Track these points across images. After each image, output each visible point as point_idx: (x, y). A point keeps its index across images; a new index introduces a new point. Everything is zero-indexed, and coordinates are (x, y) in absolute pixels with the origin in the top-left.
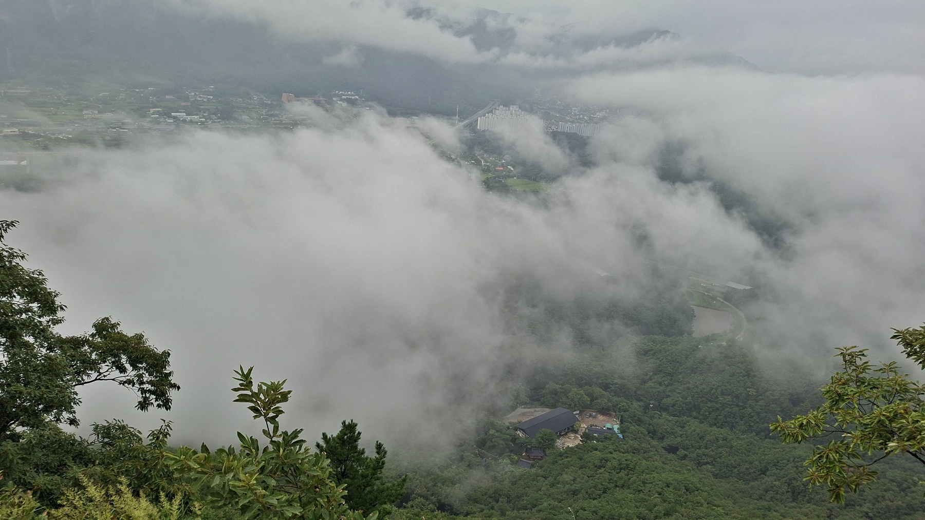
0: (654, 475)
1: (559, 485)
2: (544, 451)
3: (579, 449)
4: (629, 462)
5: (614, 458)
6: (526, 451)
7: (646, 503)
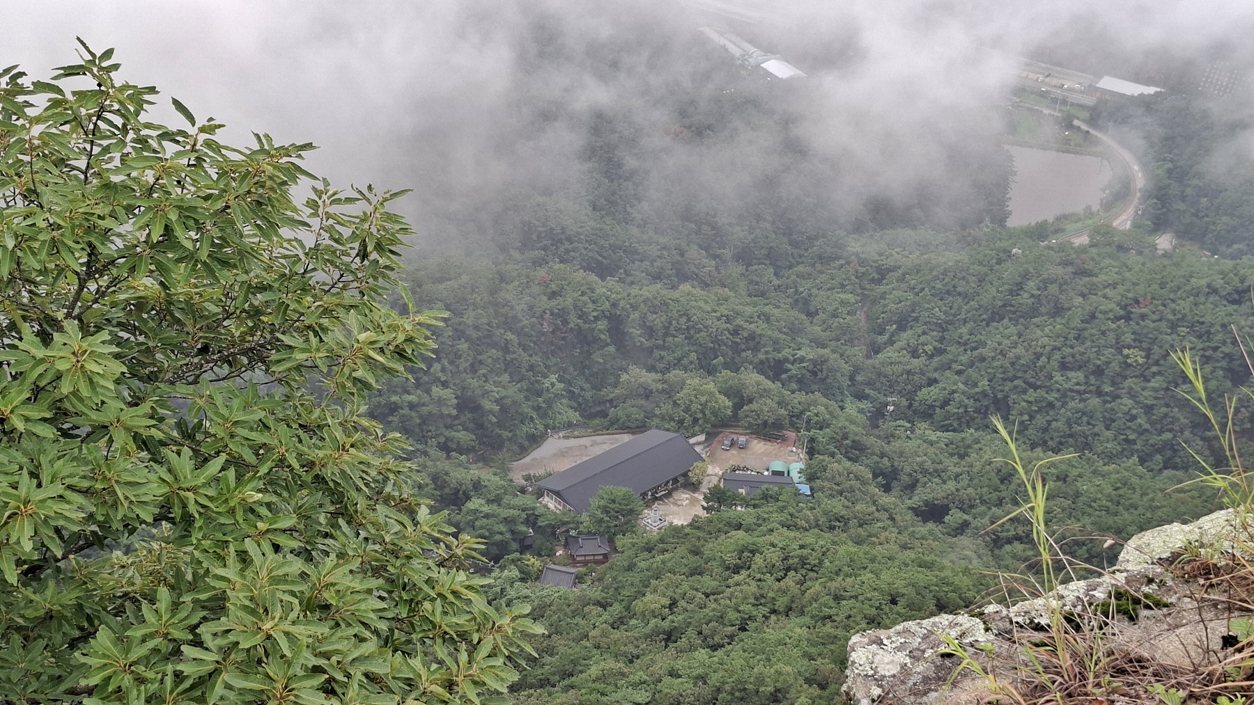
0: (863, 578)
1: (633, 622)
2: (611, 541)
3: (698, 528)
5: (773, 545)
6: (566, 546)
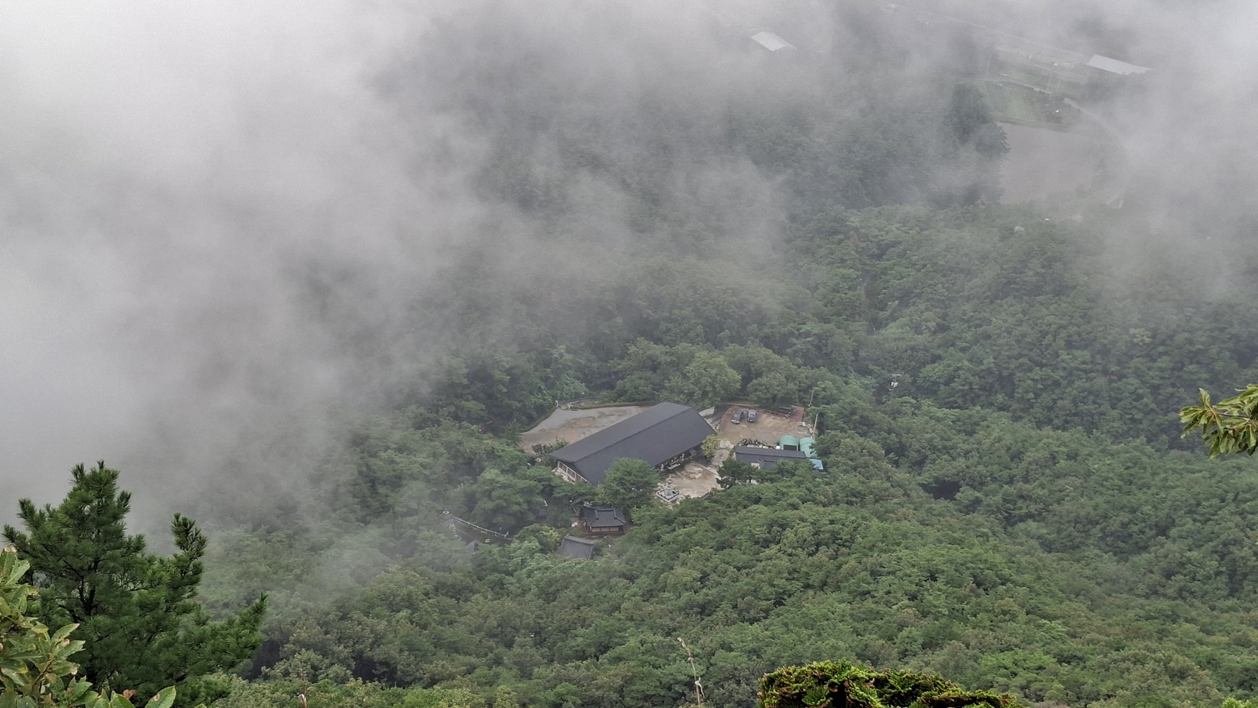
0: (900, 554)
1: (666, 595)
2: (626, 514)
3: (716, 502)
4: (837, 527)
5: (803, 520)
6: (581, 517)
7: (879, 623)
